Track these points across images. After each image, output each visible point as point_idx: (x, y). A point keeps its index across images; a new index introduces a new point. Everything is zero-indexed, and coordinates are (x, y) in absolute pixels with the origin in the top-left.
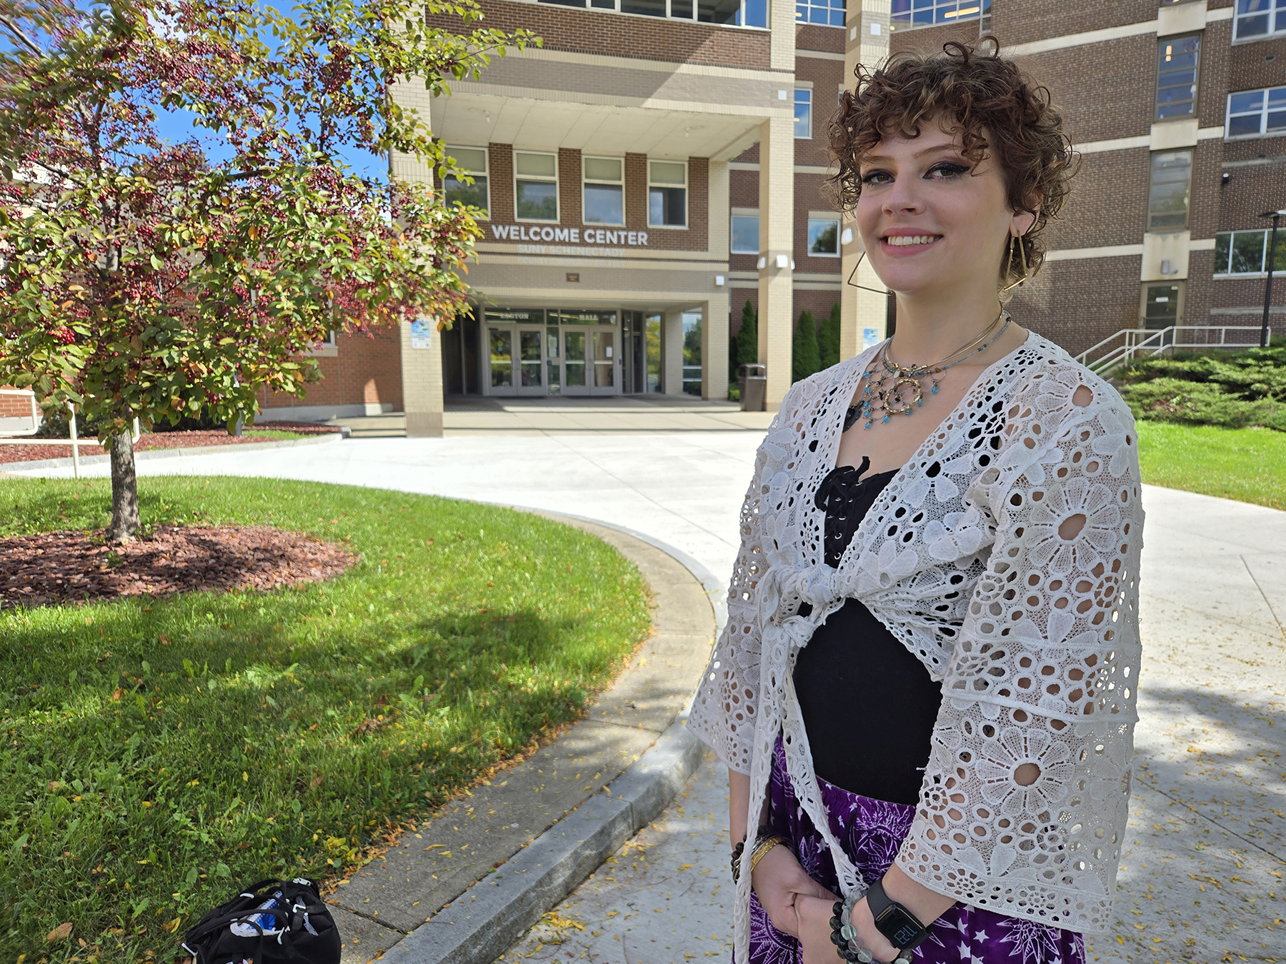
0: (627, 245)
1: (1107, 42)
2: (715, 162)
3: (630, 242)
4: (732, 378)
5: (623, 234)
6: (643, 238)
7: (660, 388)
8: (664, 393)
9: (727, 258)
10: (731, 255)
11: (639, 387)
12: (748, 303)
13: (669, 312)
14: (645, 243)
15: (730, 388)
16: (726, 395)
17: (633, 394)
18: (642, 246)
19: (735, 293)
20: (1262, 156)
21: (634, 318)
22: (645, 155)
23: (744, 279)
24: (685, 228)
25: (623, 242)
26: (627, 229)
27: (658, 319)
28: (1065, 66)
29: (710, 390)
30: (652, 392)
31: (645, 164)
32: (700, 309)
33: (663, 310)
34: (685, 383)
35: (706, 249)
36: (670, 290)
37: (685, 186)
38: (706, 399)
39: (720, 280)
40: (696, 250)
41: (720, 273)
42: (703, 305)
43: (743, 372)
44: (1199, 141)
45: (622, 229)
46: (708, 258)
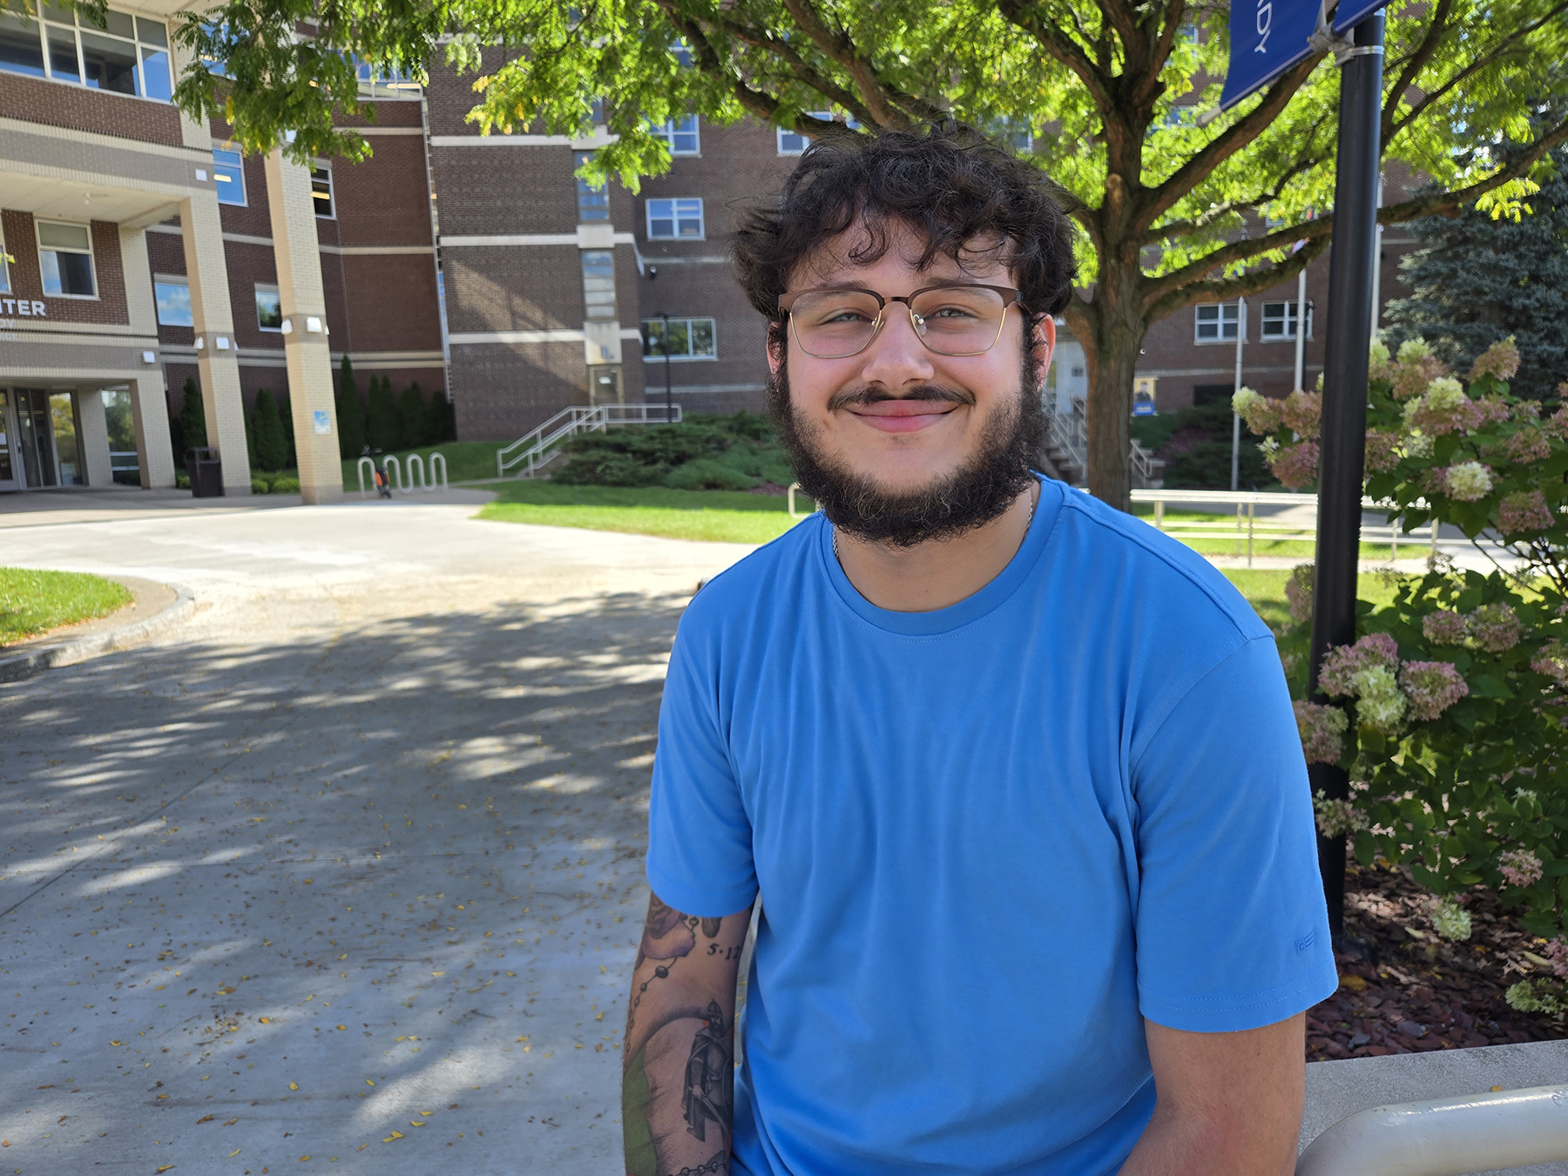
0: (16, 315)
1: (532, 147)
2: (127, 229)
3: (21, 312)
4: (179, 463)
5: (10, 302)
6: (39, 307)
7: (80, 479)
8: (87, 484)
9: (155, 332)
10: (159, 327)
11: (50, 479)
12: (189, 380)
13: (82, 391)
14: (43, 314)
15: (176, 475)
16: (174, 482)
17: (43, 487)
18: (39, 317)
19: (171, 371)
20: (678, 256)
21: (34, 397)
22: (31, 214)
23: (178, 353)
24: (96, 297)
25: (10, 311)
26: (16, 296)
27: (67, 397)
28: (501, 162)
29: (151, 478)
30: (69, 485)
31: (33, 225)
32: (127, 387)
33: (73, 387)
34: (115, 473)
35: (127, 323)
36: (83, 366)
37: (90, 252)
38: (148, 488)
39: (149, 357)
40: (114, 323)
41: (149, 349)
42: (132, 383)
43: (191, 455)
44: (616, 245)
45: (8, 297)
46: (130, 332)
